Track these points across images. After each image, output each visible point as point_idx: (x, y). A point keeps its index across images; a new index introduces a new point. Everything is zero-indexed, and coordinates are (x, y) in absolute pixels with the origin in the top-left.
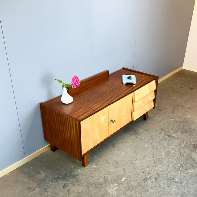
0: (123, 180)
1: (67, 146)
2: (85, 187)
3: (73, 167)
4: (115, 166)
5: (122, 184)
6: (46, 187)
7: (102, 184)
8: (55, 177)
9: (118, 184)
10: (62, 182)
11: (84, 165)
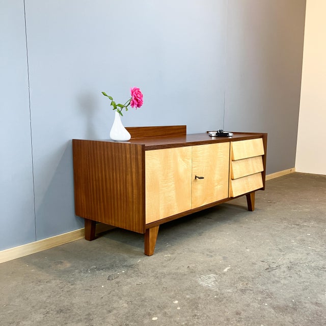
0: (226, 270)
1: (118, 208)
2: (152, 279)
3: (126, 256)
4: (208, 255)
5: (224, 274)
6: (72, 279)
7: (185, 275)
8: (92, 267)
9: (217, 274)
10: (105, 274)
11: (147, 254)
